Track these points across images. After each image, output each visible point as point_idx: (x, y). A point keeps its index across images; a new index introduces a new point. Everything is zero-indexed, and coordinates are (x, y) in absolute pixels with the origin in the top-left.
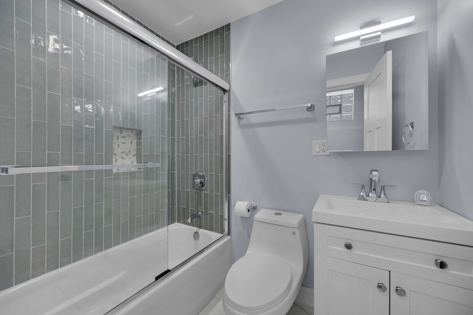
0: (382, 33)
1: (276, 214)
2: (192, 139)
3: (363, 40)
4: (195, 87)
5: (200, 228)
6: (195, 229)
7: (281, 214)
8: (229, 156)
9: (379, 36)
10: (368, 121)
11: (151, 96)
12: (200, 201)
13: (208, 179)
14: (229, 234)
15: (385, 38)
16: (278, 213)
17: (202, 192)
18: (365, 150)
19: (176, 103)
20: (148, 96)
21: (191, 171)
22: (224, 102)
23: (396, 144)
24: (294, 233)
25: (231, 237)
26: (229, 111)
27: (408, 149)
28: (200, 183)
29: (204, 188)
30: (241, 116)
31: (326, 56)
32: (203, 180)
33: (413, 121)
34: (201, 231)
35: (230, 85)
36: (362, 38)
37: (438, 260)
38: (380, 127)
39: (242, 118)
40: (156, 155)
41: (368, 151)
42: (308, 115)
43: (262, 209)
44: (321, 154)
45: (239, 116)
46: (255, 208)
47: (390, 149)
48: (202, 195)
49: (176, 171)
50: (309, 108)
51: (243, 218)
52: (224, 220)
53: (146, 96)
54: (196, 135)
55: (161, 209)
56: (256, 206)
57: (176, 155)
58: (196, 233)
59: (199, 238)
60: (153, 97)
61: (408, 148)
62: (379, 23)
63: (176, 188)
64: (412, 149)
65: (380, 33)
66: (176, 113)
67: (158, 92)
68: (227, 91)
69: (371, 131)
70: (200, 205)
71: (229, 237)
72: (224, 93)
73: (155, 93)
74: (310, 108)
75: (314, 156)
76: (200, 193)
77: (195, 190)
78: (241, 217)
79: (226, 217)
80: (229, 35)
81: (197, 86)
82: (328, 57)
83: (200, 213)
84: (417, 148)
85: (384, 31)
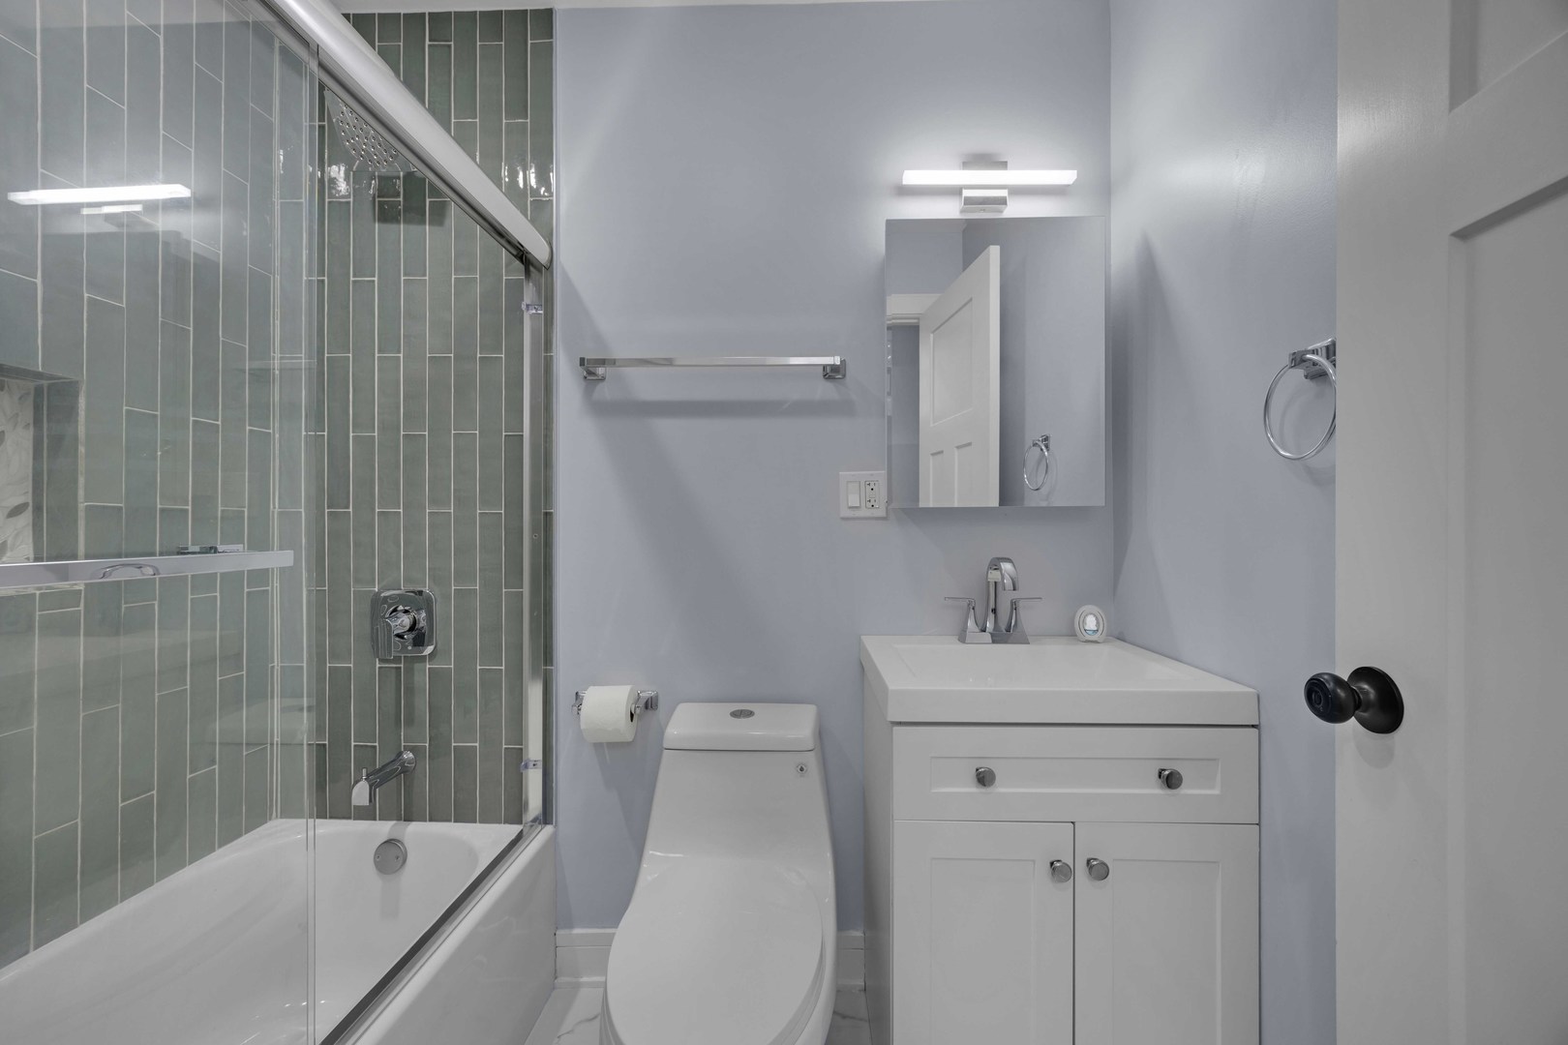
0: (1010, 193)
1: (736, 714)
2: (365, 444)
3: (969, 201)
4: (379, 220)
5: (408, 819)
6: (384, 829)
7: (750, 714)
8: (548, 516)
9: (1003, 201)
10: (932, 425)
11: (108, 217)
12: (410, 706)
13: (446, 613)
14: (546, 817)
15: (1016, 209)
16: (742, 711)
17: (417, 666)
18: (922, 504)
19: (278, 277)
20: (86, 211)
21: (357, 581)
22: (528, 306)
23: (1008, 490)
24: (802, 769)
25: (555, 827)
26: (548, 345)
27: (1033, 505)
28: (412, 628)
29: (429, 649)
30: (600, 371)
31: (887, 221)
32: (424, 615)
33: (1047, 433)
34: (415, 833)
35: (550, 245)
36: (966, 193)
37: (1164, 770)
38: (969, 444)
39: (603, 379)
40: (162, 510)
41: (931, 506)
42: (825, 390)
43: (677, 704)
44: (864, 513)
45: (590, 369)
46: (650, 705)
47: (994, 502)
48: (417, 678)
49: (277, 584)
50: (832, 370)
51: (608, 749)
52: (526, 766)
53: (73, 209)
54: (389, 428)
55: (191, 773)
56: (657, 697)
57: (275, 507)
58: (391, 842)
59: (404, 861)
60: (121, 225)
61: (1033, 500)
62: (1003, 165)
63: (277, 663)
64: (1044, 504)
65: (1004, 193)
66: (278, 323)
67: (151, 207)
68: (539, 267)
69: (941, 452)
70: (410, 722)
71: (549, 829)
72: (527, 273)
73: (138, 208)
74: (835, 369)
75: (843, 519)
76: (410, 671)
77: (381, 661)
78: (598, 746)
79: (534, 750)
80: (546, 53)
81: (395, 220)
82: (890, 224)
83: (408, 755)
84: (1058, 502)
85: (1018, 191)
